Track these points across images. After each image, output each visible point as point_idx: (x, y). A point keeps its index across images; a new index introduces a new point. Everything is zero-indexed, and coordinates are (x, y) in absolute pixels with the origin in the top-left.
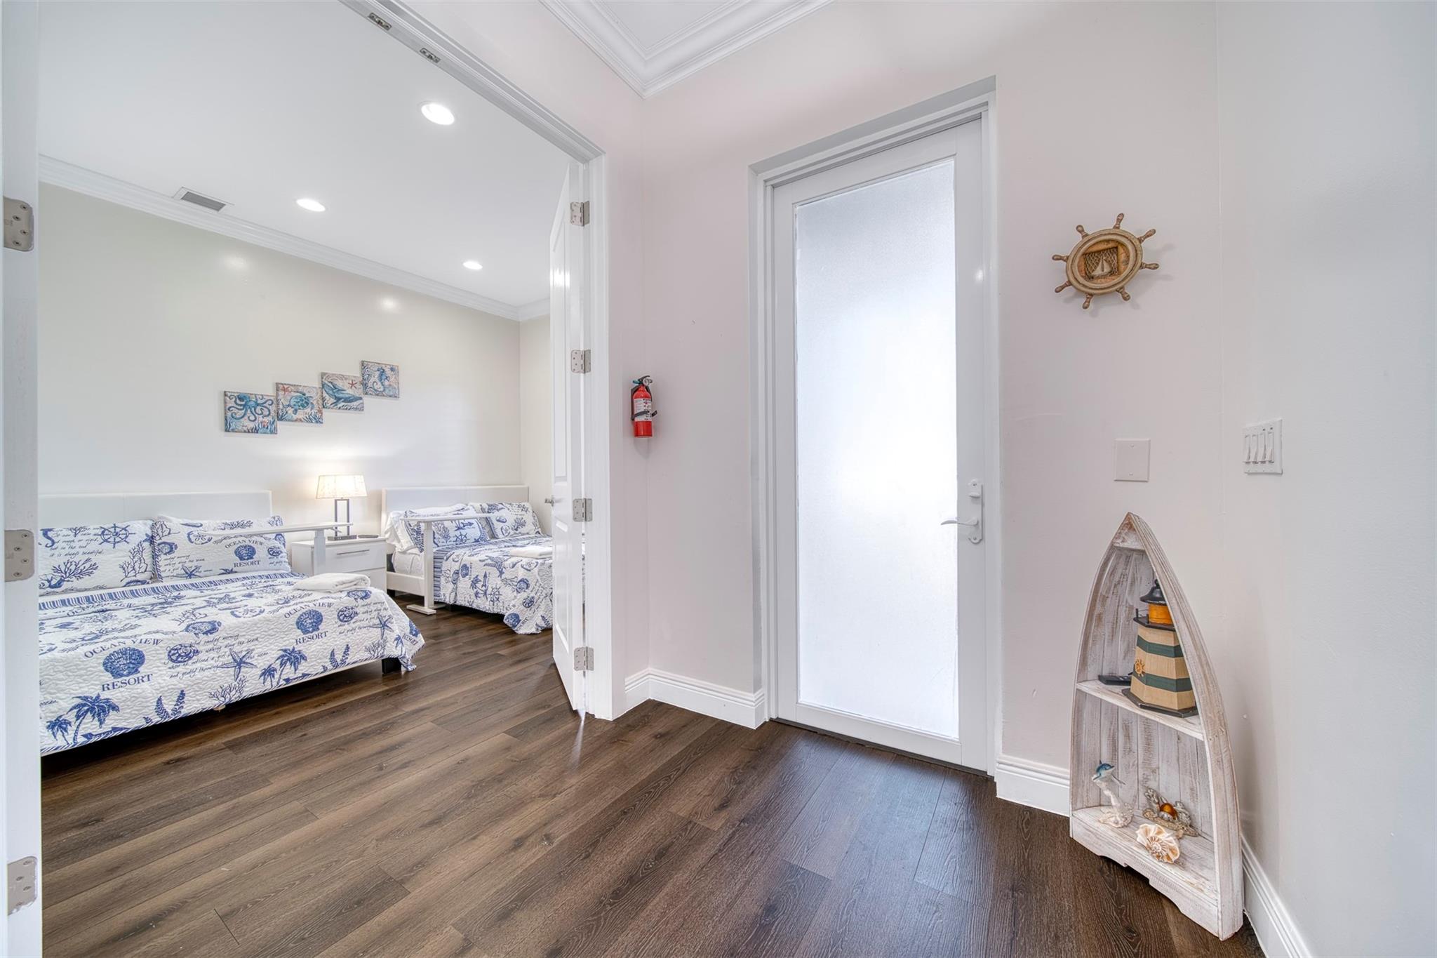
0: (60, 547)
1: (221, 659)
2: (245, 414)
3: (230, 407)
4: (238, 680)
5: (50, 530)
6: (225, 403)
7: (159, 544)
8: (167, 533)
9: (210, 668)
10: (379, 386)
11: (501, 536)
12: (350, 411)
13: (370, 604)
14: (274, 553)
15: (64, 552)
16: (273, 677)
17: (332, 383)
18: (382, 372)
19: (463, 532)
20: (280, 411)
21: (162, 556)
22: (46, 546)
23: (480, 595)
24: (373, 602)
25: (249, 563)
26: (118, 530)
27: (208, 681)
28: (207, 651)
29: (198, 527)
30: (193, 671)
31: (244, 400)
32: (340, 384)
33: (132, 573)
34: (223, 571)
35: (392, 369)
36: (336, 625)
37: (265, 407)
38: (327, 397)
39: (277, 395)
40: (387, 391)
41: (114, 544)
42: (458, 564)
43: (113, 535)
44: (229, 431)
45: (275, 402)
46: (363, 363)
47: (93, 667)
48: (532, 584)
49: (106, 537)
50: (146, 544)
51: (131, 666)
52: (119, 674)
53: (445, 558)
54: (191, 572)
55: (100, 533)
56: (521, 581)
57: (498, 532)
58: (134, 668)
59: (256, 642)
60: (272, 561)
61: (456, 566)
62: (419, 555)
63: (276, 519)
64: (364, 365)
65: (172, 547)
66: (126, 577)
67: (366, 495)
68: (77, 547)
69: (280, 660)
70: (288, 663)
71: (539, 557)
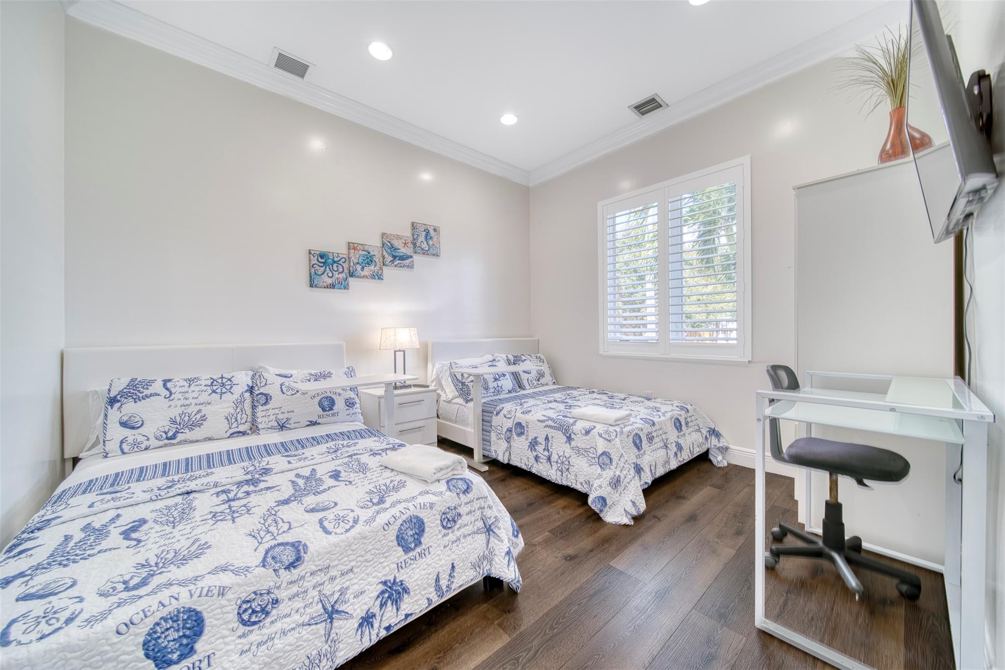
0: (176, 399)
1: (308, 610)
2: (325, 271)
3: (314, 264)
4: (329, 642)
5: (169, 380)
6: (310, 260)
7: (257, 395)
8: (263, 384)
9: (293, 629)
10: (425, 246)
11: (528, 387)
12: (403, 269)
13: (473, 501)
14: (350, 404)
15: (179, 403)
16: (372, 626)
17: (390, 242)
18: (428, 232)
19: (500, 383)
20: (351, 269)
21: (260, 407)
22: (165, 398)
23: (541, 461)
24: (476, 497)
25: (330, 415)
26: (224, 380)
27: (292, 651)
28: (290, 599)
29: (289, 377)
30: (271, 639)
31: (324, 259)
32: (397, 243)
33: (235, 425)
34: (309, 423)
35: (435, 230)
36: (440, 536)
37: (340, 265)
38: (387, 255)
39: (349, 253)
40: (431, 250)
41: (221, 395)
42: (511, 421)
43: (221, 386)
44: (312, 287)
45: (347, 260)
46: (413, 224)
47: (128, 654)
48: (615, 459)
49: (215, 388)
50: (247, 395)
51: (185, 641)
52: (165, 662)
53: (495, 413)
54: (283, 424)
55: (210, 384)
56: (603, 453)
57: (525, 383)
58: (187, 645)
59: (351, 575)
60: (348, 412)
61: (509, 424)
62: (465, 406)
63: (351, 370)
64: (414, 226)
65: (267, 398)
66: (230, 428)
67: (419, 347)
68: (191, 398)
69: (380, 599)
70: (389, 603)
71: (614, 424)
